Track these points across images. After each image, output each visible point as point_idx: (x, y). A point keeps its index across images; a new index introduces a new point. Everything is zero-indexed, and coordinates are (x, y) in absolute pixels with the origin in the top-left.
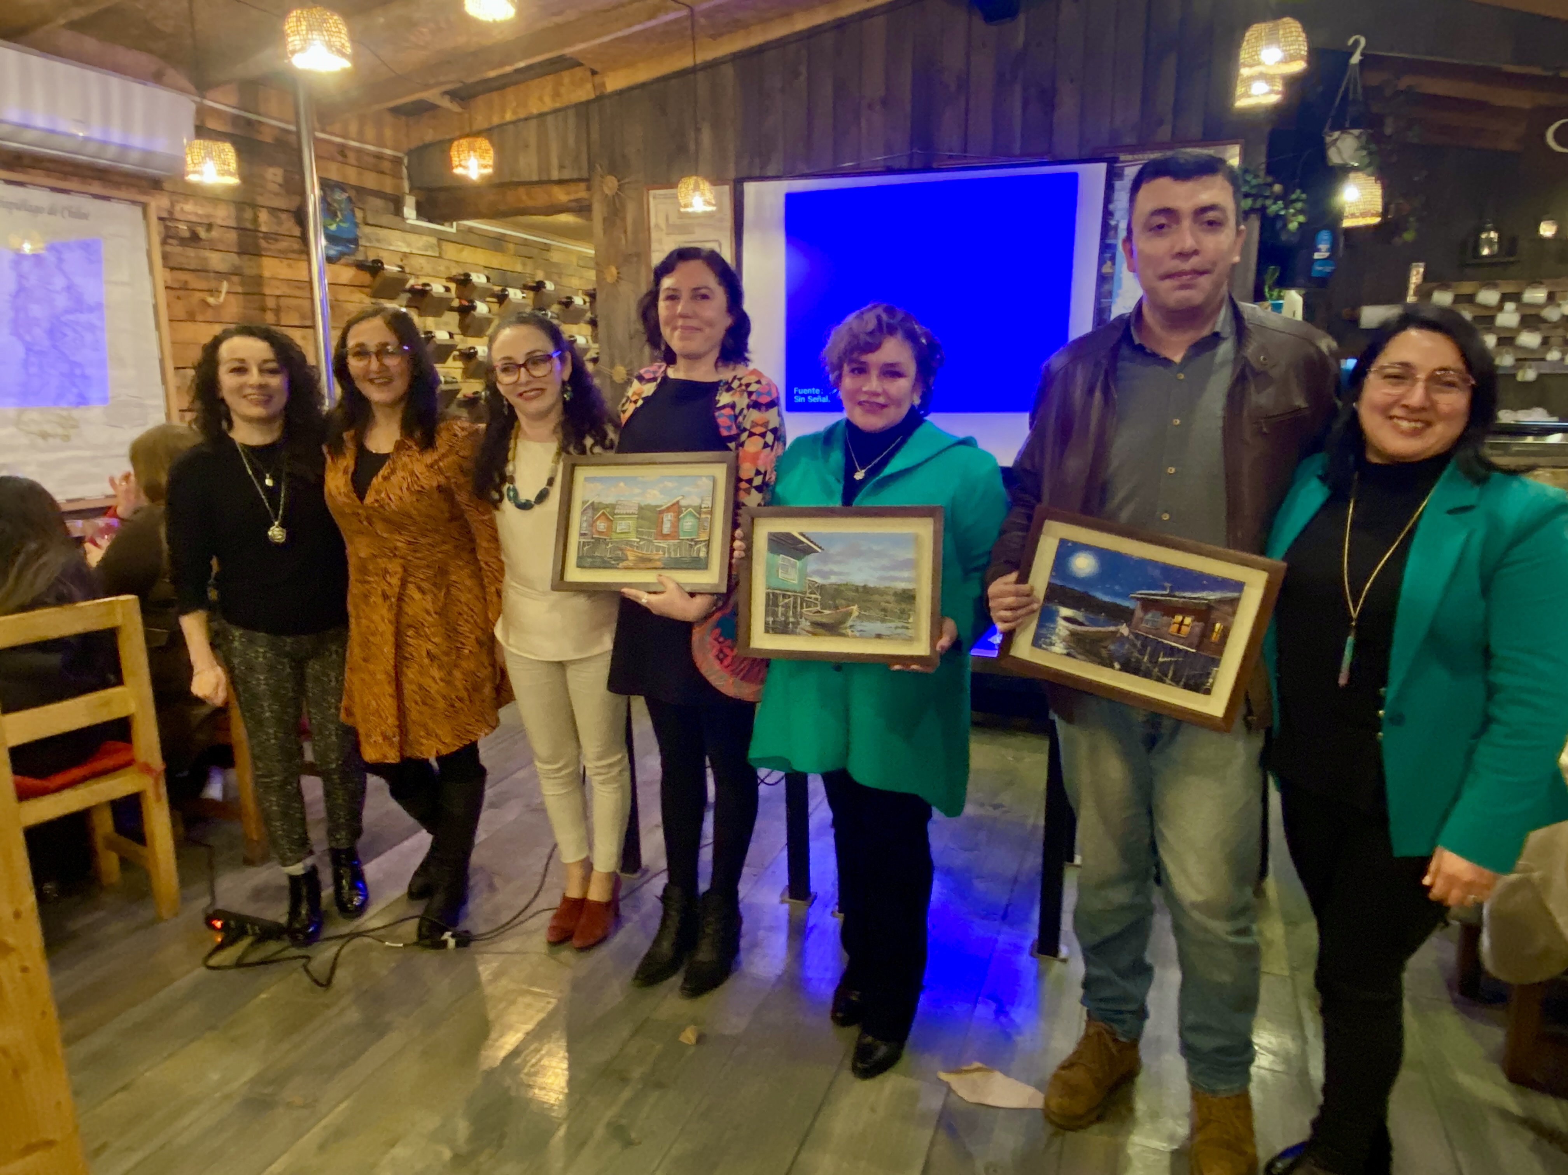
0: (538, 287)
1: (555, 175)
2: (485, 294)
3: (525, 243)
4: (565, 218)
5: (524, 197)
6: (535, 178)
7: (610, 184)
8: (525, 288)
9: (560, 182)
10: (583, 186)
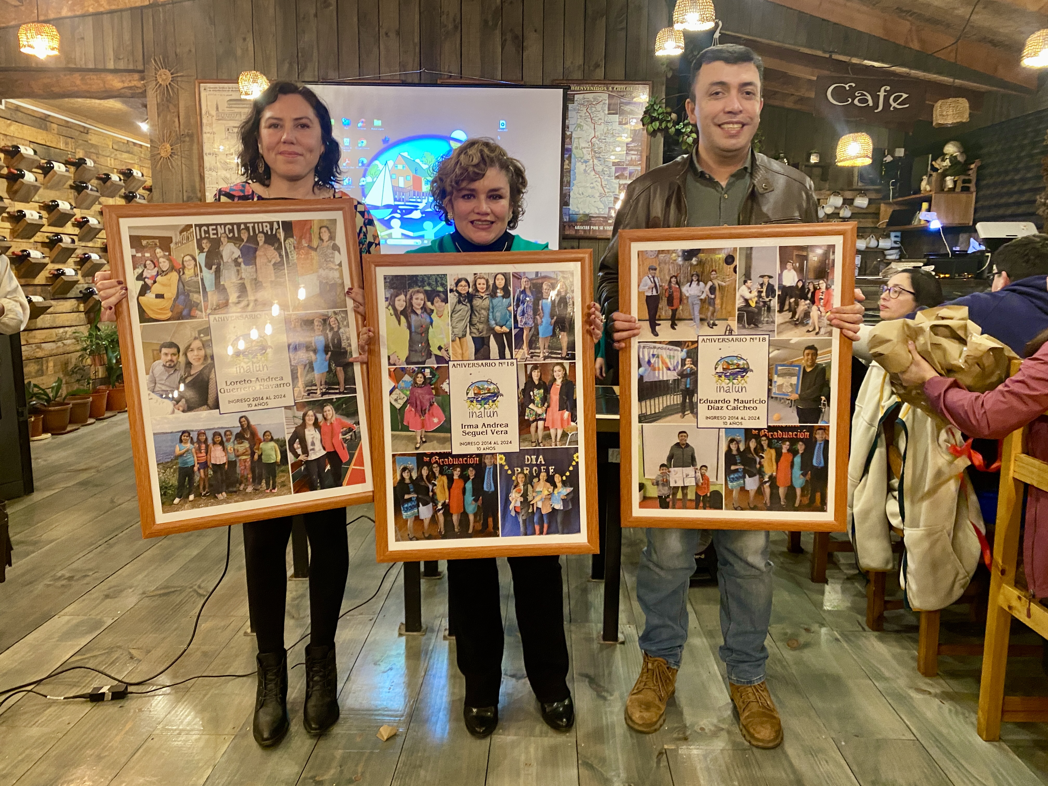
0: (79, 164)
1: (111, 65)
2: (32, 165)
3: (67, 125)
4: (114, 104)
5: (78, 82)
6: (91, 66)
7: (164, 76)
8: (67, 163)
9: (115, 71)
10: (136, 76)
